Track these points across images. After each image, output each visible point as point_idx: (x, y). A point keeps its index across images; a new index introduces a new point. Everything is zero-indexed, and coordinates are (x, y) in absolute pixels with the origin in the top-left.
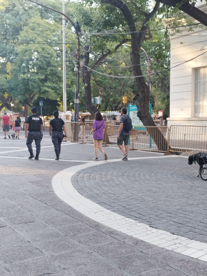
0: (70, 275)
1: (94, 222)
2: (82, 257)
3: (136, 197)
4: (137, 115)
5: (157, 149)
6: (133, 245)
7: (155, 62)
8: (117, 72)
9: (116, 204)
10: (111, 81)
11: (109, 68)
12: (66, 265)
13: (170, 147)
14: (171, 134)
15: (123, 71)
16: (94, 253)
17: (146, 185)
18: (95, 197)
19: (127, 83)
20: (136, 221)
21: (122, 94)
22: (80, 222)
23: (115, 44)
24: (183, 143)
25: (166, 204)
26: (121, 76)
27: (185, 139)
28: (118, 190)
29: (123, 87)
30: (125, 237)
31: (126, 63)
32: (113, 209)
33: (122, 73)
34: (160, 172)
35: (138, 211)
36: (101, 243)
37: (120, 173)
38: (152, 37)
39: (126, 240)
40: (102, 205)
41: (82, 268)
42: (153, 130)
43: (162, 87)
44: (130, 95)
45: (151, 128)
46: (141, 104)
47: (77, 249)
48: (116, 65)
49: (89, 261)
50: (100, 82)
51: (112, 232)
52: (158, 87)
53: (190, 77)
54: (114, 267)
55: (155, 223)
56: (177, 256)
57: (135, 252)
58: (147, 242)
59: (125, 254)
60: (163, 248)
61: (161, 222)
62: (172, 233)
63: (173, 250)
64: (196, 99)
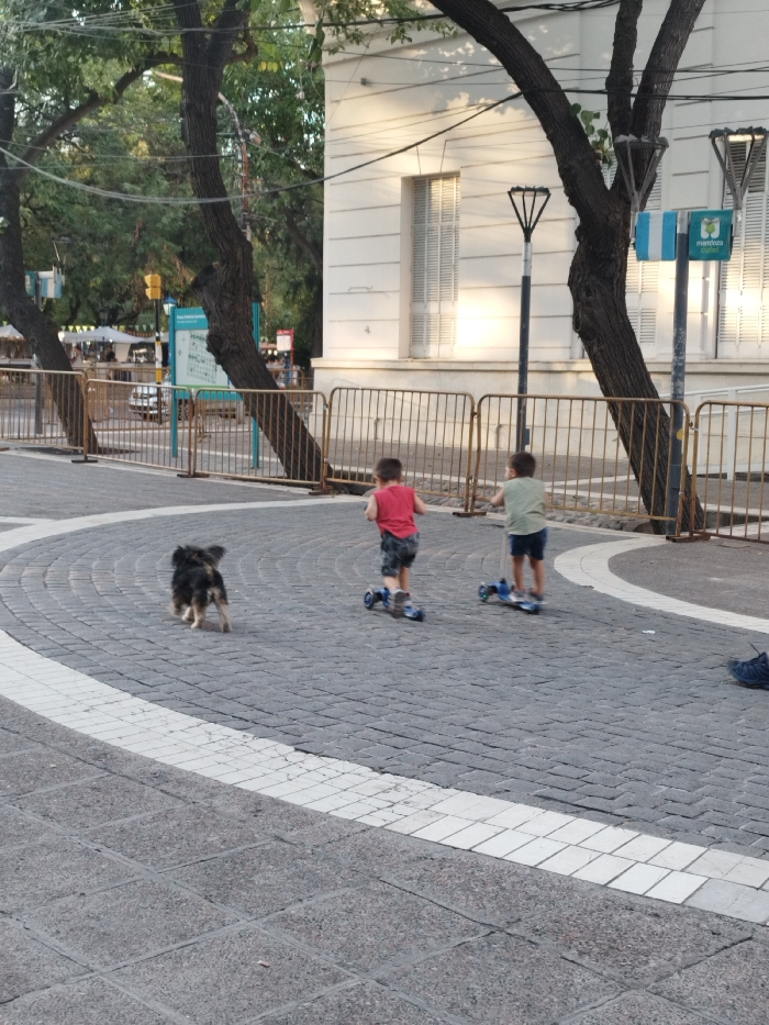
0: (27, 932)
1: (89, 742)
2: (66, 869)
3: (232, 649)
4: (205, 345)
5: (282, 472)
6: (245, 816)
7: (267, 148)
8: (117, 175)
9: (161, 677)
10: (94, 212)
11: (85, 160)
12: (9, 899)
13: (330, 469)
14: (334, 420)
15: (142, 176)
16: (107, 853)
17: (260, 606)
18: (79, 652)
19: (158, 220)
20: (243, 733)
21: (138, 262)
22: (34, 744)
23: (115, 70)
24: (371, 450)
25: (342, 671)
26: (134, 192)
27: (376, 438)
28: (159, 627)
29: (140, 237)
30: (212, 791)
31: (150, 143)
32: (153, 695)
33: (134, 182)
34: (304, 556)
35: (248, 698)
36: (126, 816)
37: (158, 563)
38: (256, 51)
39: (217, 802)
40: (110, 682)
41: (71, 906)
42: (268, 405)
43: (288, 240)
44: (170, 269)
45: (261, 395)
46: (220, 306)
47: (41, 839)
48: (115, 150)
49: (94, 881)
50: (51, 213)
51: (160, 777)
52: (275, 242)
53: (397, 212)
54: (186, 894)
55: (315, 737)
56: (403, 845)
57: (254, 840)
58: (294, 806)
59: (221, 850)
60: (352, 822)
61: (333, 734)
62: (377, 768)
63: (388, 827)
64: (417, 291)
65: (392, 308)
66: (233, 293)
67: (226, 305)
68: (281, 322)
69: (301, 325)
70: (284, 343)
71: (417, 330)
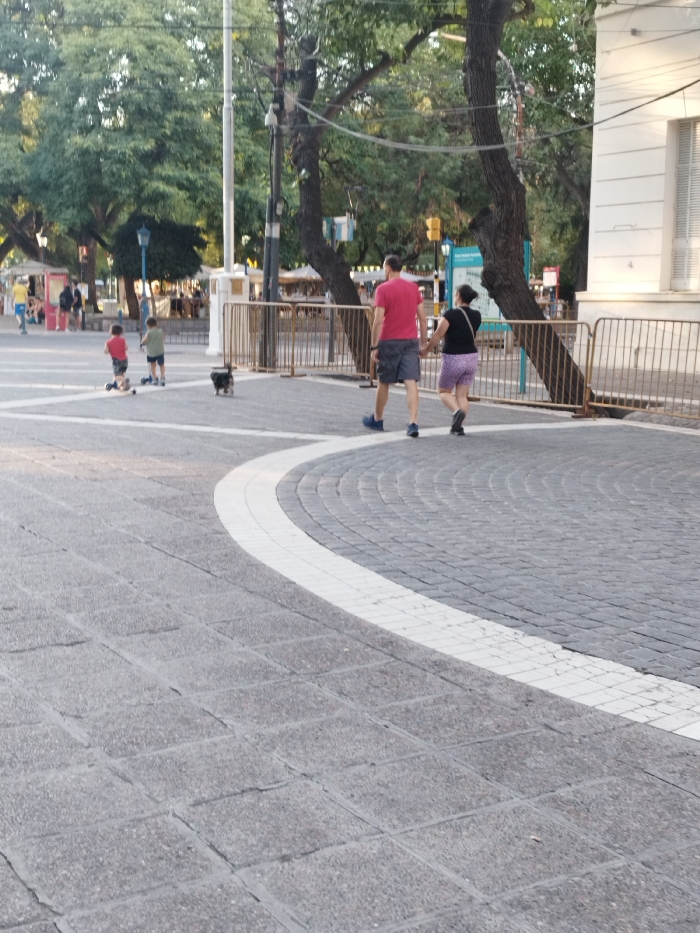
0: (326, 794)
1: (377, 631)
2: (359, 741)
3: (502, 555)
4: (480, 281)
5: (547, 396)
6: (517, 705)
7: (540, 98)
8: (403, 129)
9: (439, 577)
10: (383, 163)
11: (375, 116)
12: (311, 764)
13: (592, 395)
14: (597, 349)
15: (425, 129)
16: (394, 729)
17: (527, 517)
18: (368, 552)
19: (437, 170)
20: (514, 630)
21: (419, 207)
22: (330, 631)
23: (406, 32)
24: (632, 378)
25: (606, 578)
26: (418, 143)
27: (636, 366)
28: (437, 532)
29: (422, 184)
30: (486, 680)
31: (433, 100)
32: (433, 593)
33: (419, 134)
34: (567, 473)
35: (518, 600)
36: (410, 697)
37: (435, 476)
38: (534, 9)
39: (491, 691)
40: (395, 579)
41: (363, 773)
42: (536, 334)
43: (557, 184)
44: (449, 213)
45: (530, 326)
46: (495, 245)
47: (338, 713)
48: (402, 106)
49: (383, 753)
50: (345, 165)
51: (441, 665)
52: (545, 186)
53: (662, 153)
54: (464, 771)
55: (580, 638)
56: (666, 741)
57: (526, 727)
58: (562, 699)
59: (496, 734)
60: (616, 717)
61: (598, 635)
62: (640, 669)
63: (652, 724)
64: (679, 228)
65: (656, 243)
66: (507, 232)
67: (500, 244)
68: (548, 260)
69: (567, 261)
70: (550, 279)
71: (677, 264)
